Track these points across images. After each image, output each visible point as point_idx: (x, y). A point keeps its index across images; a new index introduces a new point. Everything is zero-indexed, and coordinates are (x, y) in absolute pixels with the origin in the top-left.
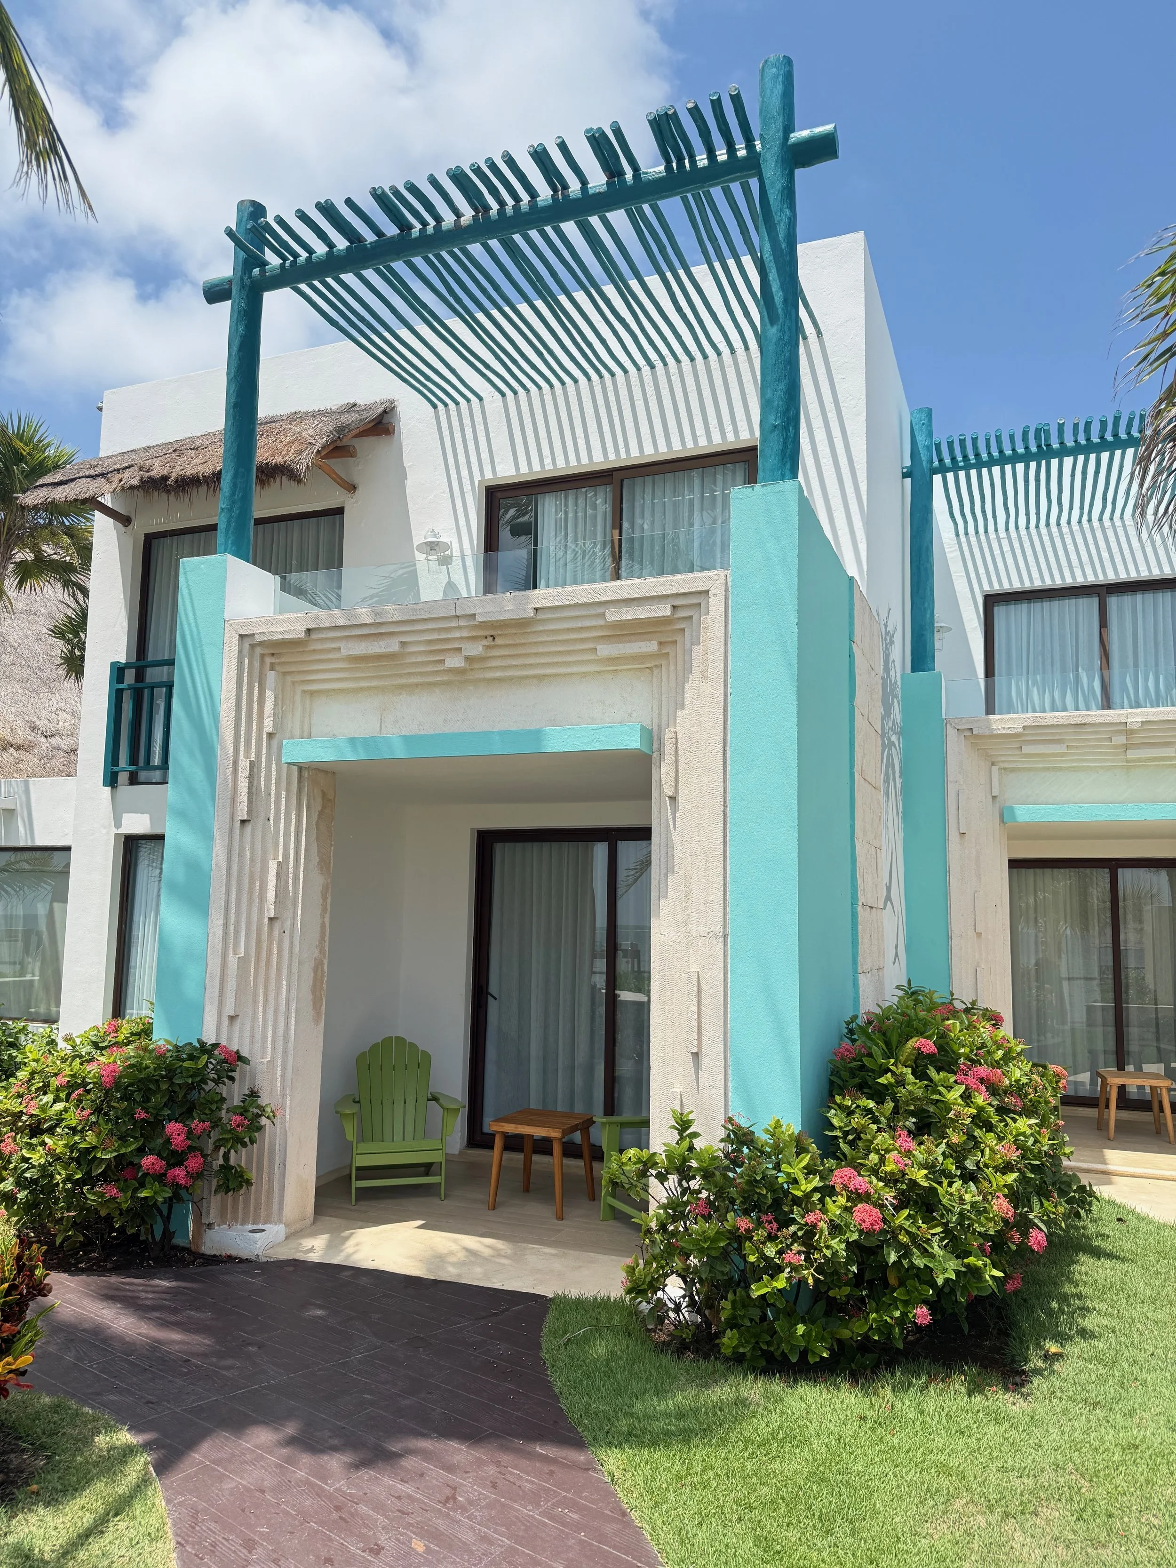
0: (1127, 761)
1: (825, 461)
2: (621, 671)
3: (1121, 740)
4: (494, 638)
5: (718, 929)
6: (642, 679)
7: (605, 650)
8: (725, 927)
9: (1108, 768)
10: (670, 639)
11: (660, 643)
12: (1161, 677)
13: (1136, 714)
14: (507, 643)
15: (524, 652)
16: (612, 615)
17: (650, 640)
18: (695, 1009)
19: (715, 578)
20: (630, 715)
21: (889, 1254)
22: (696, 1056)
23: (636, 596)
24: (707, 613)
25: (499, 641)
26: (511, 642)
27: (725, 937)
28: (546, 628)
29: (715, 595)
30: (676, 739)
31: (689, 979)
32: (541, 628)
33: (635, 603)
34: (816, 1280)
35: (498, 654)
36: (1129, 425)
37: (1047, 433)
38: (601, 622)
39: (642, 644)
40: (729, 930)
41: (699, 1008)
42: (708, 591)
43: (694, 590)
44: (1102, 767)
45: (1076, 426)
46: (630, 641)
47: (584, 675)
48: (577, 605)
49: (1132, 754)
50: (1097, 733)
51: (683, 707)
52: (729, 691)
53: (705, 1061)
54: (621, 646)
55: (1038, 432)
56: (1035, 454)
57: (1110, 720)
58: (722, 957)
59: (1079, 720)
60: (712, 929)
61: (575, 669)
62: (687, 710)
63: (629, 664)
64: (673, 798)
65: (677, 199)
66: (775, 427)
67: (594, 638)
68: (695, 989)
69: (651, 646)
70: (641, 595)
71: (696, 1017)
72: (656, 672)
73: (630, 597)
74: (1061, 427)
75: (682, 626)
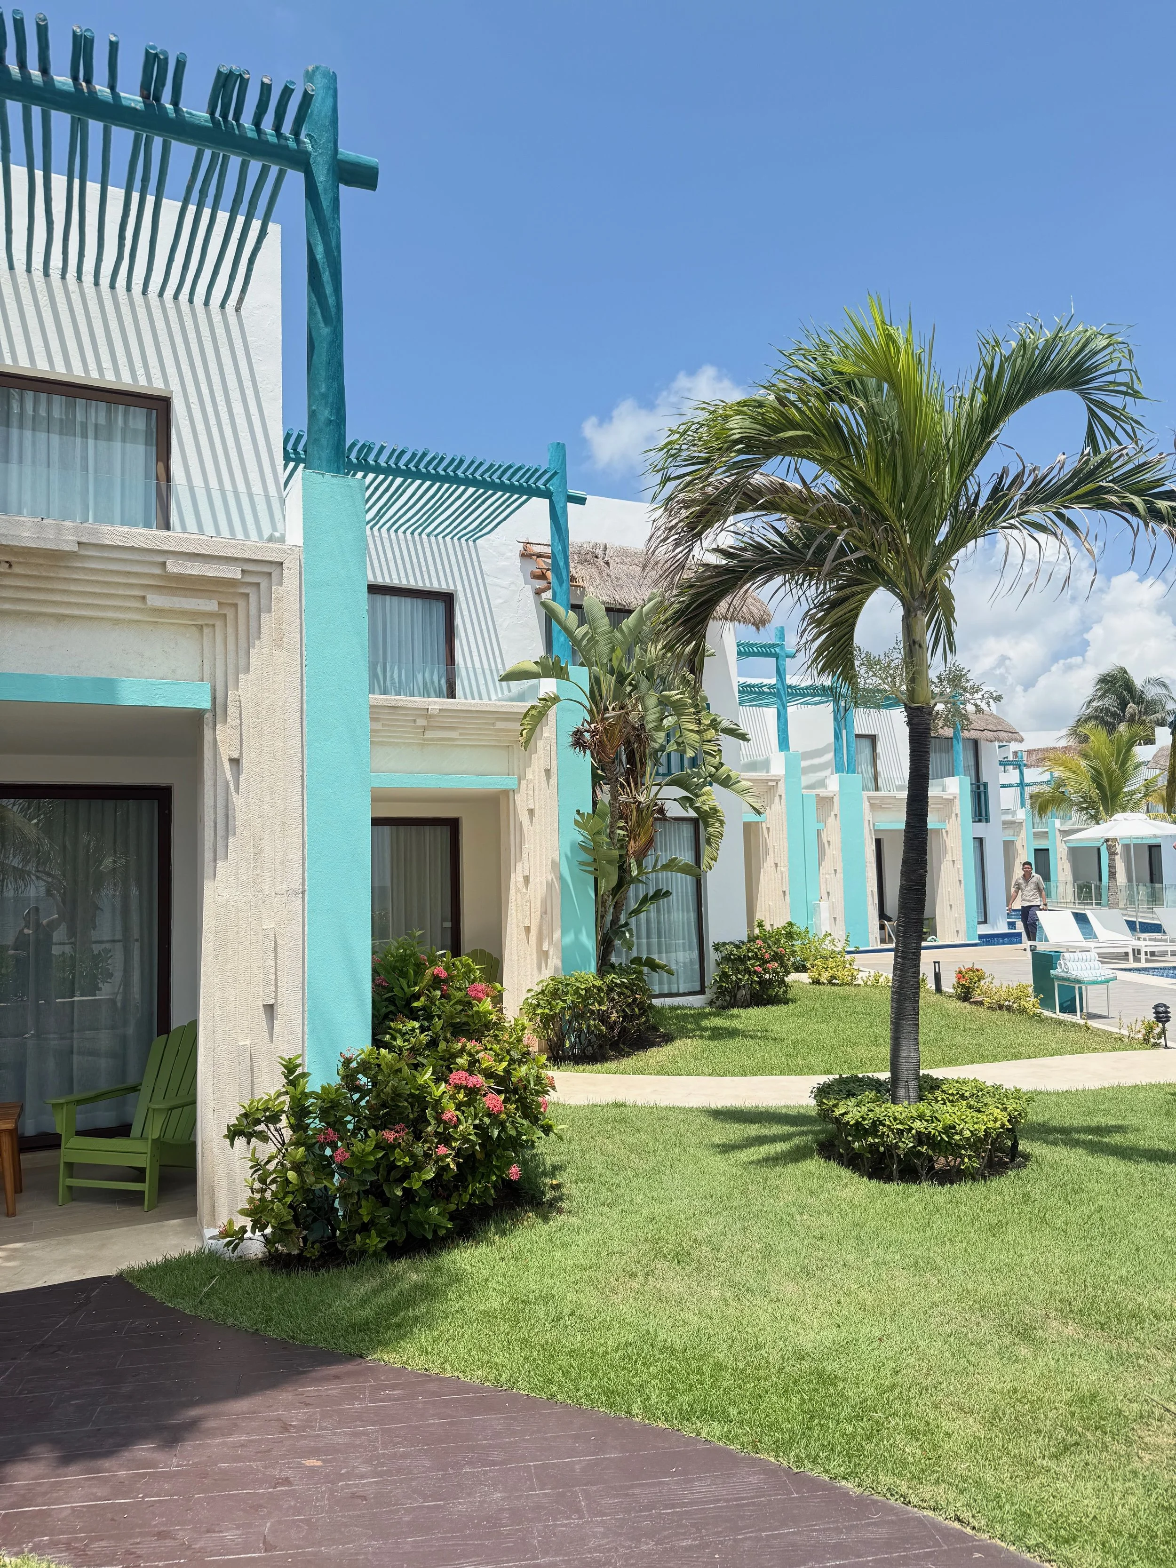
0: (424, 740)
1: (243, 435)
2: (162, 623)
3: (421, 722)
4: (10, 566)
5: (297, 886)
6: (188, 635)
7: (155, 600)
8: (303, 884)
9: (409, 744)
10: (231, 602)
11: (219, 603)
12: (403, 671)
13: (435, 703)
14: (30, 573)
15: (50, 586)
16: (174, 567)
17: (210, 599)
18: (273, 963)
19: (289, 552)
20: (174, 671)
21: (492, 1132)
22: (270, 1009)
23: (203, 552)
24: (280, 583)
25: (16, 569)
26: (34, 573)
27: (303, 892)
28: (86, 565)
29: (289, 569)
30: (240, 701)
31: (266, 936)
32: (80, 565)
33: (200, 559)
34: (458, 1165)
35: (13, 584)
36: (430, 463)
37: (370, 449)
38: (158, 571)
39: (199, 601)
40: (306, 887)
41: (276, 963)
42: (282, 563)
43: (267, 559)
44: (404, 743)
45: (394, 451)
46: (186, 596)
47: (116, 622)
48: (132, 548)
49: (429, 735)
50: (406, 715)
51: (247, 670)
52: (305, 663)
53: (280, 1011)
54: (175, 599)
55: (364, 446)
56: (355, 464)
57: (416, 705)
58: (301, 912)
59: (394, 704)
60: (292, 886)
61: (110, 614)
62: (252, 675)
63: (177, 619)
64: (235, 762)
65: (193, 149)
66: (331, 421)
67: (142, 585)
68: (273, 945)
69: (211, 606)
70: (209, 552)
71: (273, 970)
72: (206, 630)
73: (196, 552)
74: (382, 448)
75: (247, 591)
